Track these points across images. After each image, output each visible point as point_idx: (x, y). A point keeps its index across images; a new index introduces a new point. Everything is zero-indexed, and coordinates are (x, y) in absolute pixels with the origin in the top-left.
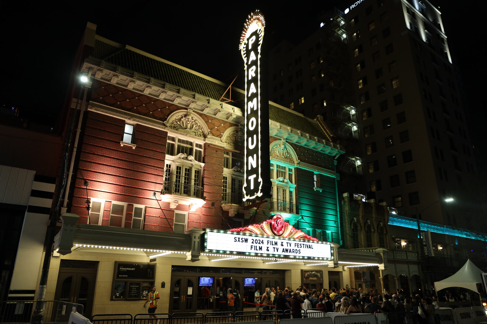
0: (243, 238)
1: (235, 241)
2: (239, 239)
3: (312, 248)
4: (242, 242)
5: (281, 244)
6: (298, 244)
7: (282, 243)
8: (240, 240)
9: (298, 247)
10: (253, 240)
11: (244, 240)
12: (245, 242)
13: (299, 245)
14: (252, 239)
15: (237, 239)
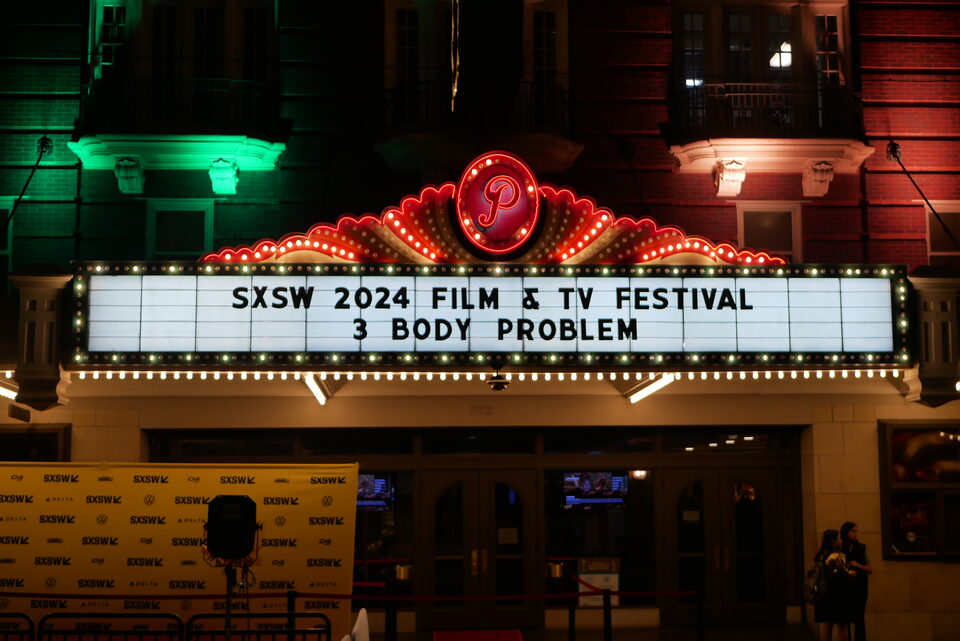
0: (285, 290)
1: (235, 306)
2: (260, 292)
3: (744, 307)
4: (275, 306)
5: (525, 301)
6: (638, 291)
7: (530, 292)
8: (268, 297)
9: (638, 306)
10: (341, 295)
11: (288, 295)
12: (297, 305)
13: (650, 295)
14: (338, 290)
15: (252, 297)
